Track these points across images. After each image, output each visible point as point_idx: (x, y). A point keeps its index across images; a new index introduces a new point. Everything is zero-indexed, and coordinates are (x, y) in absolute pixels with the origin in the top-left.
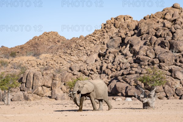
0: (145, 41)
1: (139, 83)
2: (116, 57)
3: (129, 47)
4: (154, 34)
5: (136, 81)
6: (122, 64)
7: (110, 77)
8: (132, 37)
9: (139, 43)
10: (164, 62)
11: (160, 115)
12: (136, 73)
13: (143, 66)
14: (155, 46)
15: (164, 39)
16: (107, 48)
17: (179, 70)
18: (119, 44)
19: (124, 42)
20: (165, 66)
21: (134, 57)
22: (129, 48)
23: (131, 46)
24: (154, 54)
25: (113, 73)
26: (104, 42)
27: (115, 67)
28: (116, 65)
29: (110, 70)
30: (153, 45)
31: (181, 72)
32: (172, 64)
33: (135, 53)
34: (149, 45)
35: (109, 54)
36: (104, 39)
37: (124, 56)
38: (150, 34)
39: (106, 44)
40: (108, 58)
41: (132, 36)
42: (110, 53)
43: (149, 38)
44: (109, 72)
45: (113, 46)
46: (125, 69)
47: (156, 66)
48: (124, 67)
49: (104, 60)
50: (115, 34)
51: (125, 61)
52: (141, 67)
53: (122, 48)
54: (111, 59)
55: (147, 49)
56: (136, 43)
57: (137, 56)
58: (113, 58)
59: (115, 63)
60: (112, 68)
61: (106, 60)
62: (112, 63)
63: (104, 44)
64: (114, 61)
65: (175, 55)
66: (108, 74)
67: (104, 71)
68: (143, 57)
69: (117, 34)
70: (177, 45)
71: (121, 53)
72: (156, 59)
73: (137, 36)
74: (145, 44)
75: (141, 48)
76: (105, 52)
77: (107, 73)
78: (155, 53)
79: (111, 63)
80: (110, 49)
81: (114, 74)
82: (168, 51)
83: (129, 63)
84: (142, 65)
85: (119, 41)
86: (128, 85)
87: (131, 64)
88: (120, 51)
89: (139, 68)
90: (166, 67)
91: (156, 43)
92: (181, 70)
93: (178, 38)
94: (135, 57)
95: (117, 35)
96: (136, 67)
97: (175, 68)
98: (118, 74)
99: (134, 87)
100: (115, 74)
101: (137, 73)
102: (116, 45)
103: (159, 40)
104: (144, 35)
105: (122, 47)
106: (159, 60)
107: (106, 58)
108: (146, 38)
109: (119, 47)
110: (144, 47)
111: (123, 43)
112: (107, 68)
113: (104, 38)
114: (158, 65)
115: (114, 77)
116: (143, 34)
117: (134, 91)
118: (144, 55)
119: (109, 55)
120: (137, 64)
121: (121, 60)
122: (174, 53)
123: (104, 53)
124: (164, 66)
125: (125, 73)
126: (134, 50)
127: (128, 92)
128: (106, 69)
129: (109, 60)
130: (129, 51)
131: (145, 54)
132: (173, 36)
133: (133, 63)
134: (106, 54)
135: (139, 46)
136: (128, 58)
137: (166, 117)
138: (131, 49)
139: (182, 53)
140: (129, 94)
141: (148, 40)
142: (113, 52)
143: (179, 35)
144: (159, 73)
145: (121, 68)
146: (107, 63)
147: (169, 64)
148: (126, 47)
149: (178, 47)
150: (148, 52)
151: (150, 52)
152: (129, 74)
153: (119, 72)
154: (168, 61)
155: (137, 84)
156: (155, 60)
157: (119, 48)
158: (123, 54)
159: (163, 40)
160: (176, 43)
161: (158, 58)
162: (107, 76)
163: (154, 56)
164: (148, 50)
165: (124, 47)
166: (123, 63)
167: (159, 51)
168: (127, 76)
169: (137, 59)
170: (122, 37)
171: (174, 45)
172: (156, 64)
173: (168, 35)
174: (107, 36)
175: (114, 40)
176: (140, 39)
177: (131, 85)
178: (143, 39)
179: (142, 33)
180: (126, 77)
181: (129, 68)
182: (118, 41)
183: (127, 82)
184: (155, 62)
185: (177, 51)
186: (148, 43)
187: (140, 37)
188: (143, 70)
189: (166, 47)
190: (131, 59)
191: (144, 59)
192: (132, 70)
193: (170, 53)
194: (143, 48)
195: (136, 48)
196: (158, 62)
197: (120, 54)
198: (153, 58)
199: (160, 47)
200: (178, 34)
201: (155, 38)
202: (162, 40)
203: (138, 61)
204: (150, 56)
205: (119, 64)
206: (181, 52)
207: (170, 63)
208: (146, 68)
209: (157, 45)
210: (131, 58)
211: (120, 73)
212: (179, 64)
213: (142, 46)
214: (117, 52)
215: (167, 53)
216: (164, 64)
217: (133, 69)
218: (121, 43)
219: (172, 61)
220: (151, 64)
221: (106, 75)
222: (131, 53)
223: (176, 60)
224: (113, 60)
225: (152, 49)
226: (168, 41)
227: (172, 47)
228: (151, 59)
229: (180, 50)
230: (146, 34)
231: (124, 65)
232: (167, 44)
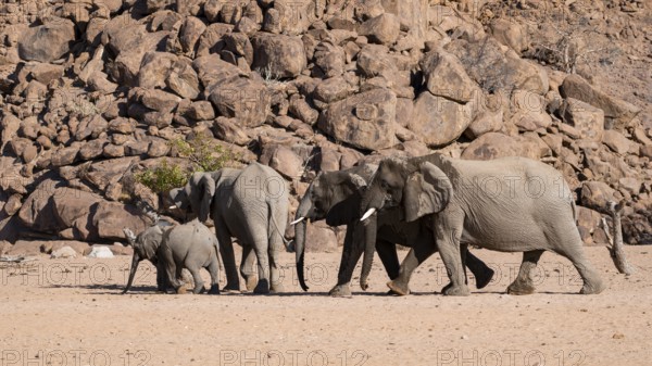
0: (162, 34)
1: (142, 190)
2: (55, 95)
3: (104, 58)
4: (196, 9)
5: (127, 185)
6: (75, 118)
7: (30, 167)
8: (116, 18)
9: (138, 41)
10: (232, 114)
11: (223, 310)
12: (129, 152)
13: (154, 130)
14: (199, 53)
15: (231, 27)
16: (17, 60)
17: (287, 144)
18: (67, 46)
19: (86, 37)
20: (234, 127)
21: (122, 94)
22: (102, 63)
23: (111, 53)
24: (197, 85)
25: (43, 152)
26: (7, 36)
27: (51, 130)
28: (55, 124)
29: (31, 142)
30: (191, 52)
31: (293, 149)
32: (263, 120)
33: (125, 80)
34: (175, 51)
35: (26, 84)
36: (8, 26)
37: (82, 91)
38: (180, 10)
39: (14, 44)
40: (22, 99)
41: (113, 15)
42: (30, 78)
43: (177, 26)
44: (29, 149)
45: (43, 53)
46: (89, 138)
47: (202, 128)
48: (84, 132)
49: (9, 105)
50: (50, 9)
51: (88, 108)
52: (148, 133)
53: (78, 59)
54: (35, 99)
55: (168, 64)
56: (128, 42)
57: (131, 93)
58: (43, 99)
59: (52, 117)
60: (39, 134)
61: (18, 104)
62: (41, 116)
63: (7, 44)
64: (45, 110)
65: (271, 90)
66: (26, 155)
67: (9, 144)
68: (156, 96)
69: (57, 9)
70: (279, 53)
71: (71, 81)
72: (202, 102)
73: (133, 17)
74: (162, 47)
75: (146, 60)
76: (14, 77)
77: (19, 153)
78: (200, 80)
79: (35, 118)
80: (30, 63)
81: (45, 156)
82: (246, 70)
83: (103, 115)
84: (150, 124)
85: (66, 32)
86: (98, 198)
87: (108, 120)
88: (70, 73)
89: (139, 137)
90: (239, 132)
91: (205, 41)
92: (296, 145)
93: (283, 27)
94: (126, 96)
95: (59, 12)
96: (129, 133)
97: (273, 137)
98: (63, 158)
99: (122, 204)
100: (49, 157)
101: (134, 152)
102: (56, 51)
103: (215, 33)
104: (159, 12)
105: (76, 56)
106: (214, 105)
107: (16, 97)
108: (165, 25)
109: (65, 56)
110: (158, 58)
111: (81, 42)
112: (21, 133)
113: (8, 22)
114: (211, 124)
115: (47, 167)
116: (155, 10)
117: (119, 220)
118: (159, 87)
119: (29, 87)
120: (131, 120)
121: (72, 106)
122: (268, 81)
123: (9, 77)
124: (231, 129)
125: (88, 153)
126: (123, 69)
127: (97, 223)
128: (16, 137)
129: (26, 104)
130: (104, 71)
131: (163, 85)
132: (267, 19)
133: (119, 119)
134: (17, 82)
135: (139, 52)
136: (98, 98)
137: (243, 317)
138: (110, 65)
139: (297, 81)
140: (103, 232)
141: (173, 32)
142: (41, 75)
143: (286, 13)
144: (217, 155)
145: (71, 134)
146: (21, 116)
147: (249, 120)
148: (91, 59)
149: (282, 60)
150: (173, 76)
151: (181, 76)
152: (103, 157)
153: (64, 151)
154: (247, 112)
155: (132, 194)
156: (198, 106)
157: (67, 61)
158: (79, 84)
159: (230, 34)
160: (278, 43)
161: (210, 99)
162: (20, 166)
163: (195, 93)
164: (172, 69)
165: (85, 55)
166: (80, 118)
167: (215, 71)
168: (96, 165)
169: (133, 100)
170: (78, 20)
171: (268, 51)
172: (202, 119)
173: (248, 15)
174: (20, 14)
175: (47, 29)
176: (144, 26)
177: (110, 200)
178: (154, 28)
179: (150, 6)
180: (91, 170)
181: (104, 134)
182: (61, 35)
183: (95, 188)
184: (201, 114)
185: (280, 73)
186: (172, 41)
187: (145, 19)
188: (155, 142)
189: (241, 60)
190: (109, 101)
191: (160, 101)
192: (114, 143)
193: (256, 83)
194: (154, 61)
195: (130, 60)
196: (211, 113)
197: (68, 81)
198: (194, 100)
199: (216, 56)
200: (284, 10)
201: (199, 24)
202: (224, 33)
203: (135, 109)
204: (181, 92)
205: (66, 121)
206: (295, 78)
207: (252, 117)
208: (167, 136)
209: (206, 50)
210: (112, 98)
211: (68, 154)
212: (288, 121)
213: (150, 52)
214: (57, 75)
215: (243, 80)
216: (233, 120)
217: (119, 138)
218: (71, 43)
219: (260, 112)
220: (184, 120)
221: (15, 162)
222: (112, 81)
223: (276, 108)
224: (43, 105)
225: (189, 67)
226: (246, 38)
227: (260, 58)
228: (185, 104)
229: (293, 71)
230: (167, 8)
231: (84, 123)
232: (243, 48)
